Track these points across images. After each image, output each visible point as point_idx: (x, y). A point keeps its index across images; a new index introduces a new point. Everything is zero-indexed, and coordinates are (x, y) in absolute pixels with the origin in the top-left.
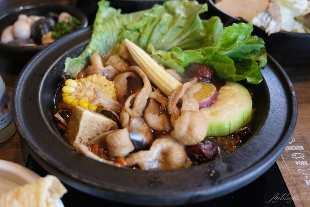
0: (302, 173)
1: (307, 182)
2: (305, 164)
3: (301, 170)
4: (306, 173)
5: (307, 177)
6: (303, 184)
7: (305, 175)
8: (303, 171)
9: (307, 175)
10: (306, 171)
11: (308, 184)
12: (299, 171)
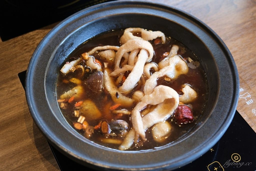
0: (242, 98)
1: (247, 103)
2: (242, 90)
3: (241, 96)
4: (244, 97)
5: (246, 100)
6: (246, 105)
7: (245, 99)
8: (243, 96)
9: (246, 98)
10: (244, 95)
11: (248, 104)
12: (240, 97)
